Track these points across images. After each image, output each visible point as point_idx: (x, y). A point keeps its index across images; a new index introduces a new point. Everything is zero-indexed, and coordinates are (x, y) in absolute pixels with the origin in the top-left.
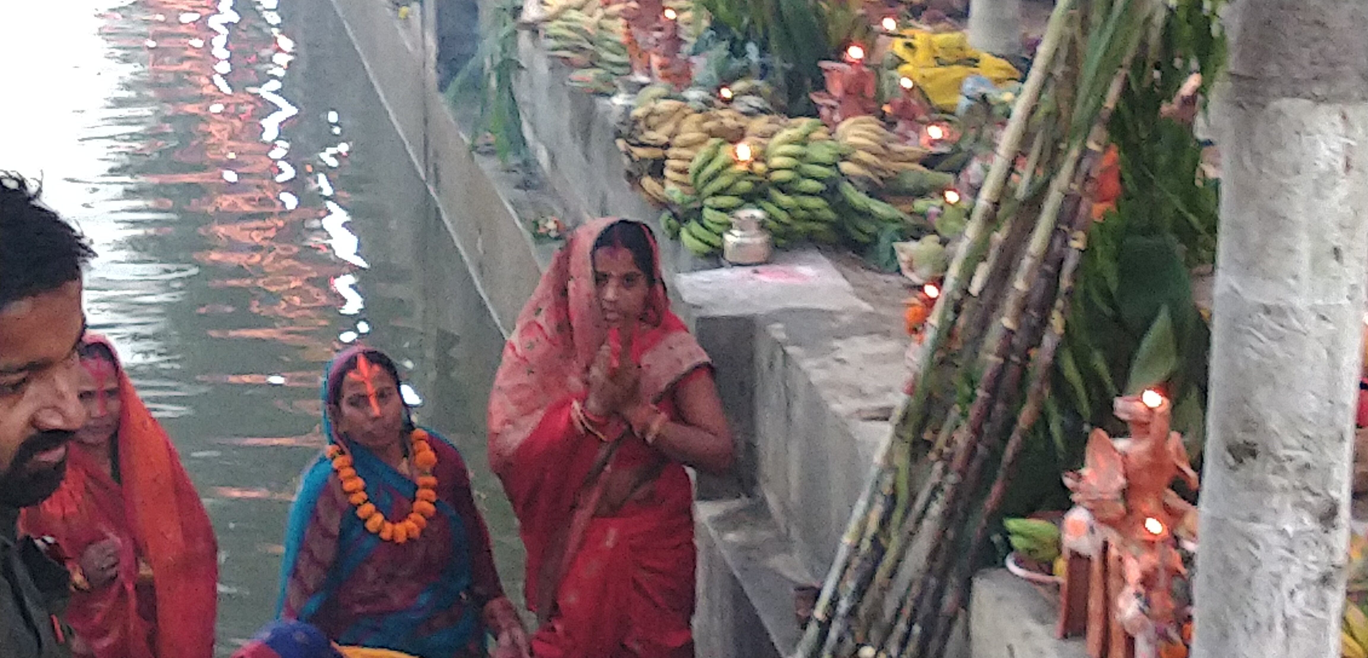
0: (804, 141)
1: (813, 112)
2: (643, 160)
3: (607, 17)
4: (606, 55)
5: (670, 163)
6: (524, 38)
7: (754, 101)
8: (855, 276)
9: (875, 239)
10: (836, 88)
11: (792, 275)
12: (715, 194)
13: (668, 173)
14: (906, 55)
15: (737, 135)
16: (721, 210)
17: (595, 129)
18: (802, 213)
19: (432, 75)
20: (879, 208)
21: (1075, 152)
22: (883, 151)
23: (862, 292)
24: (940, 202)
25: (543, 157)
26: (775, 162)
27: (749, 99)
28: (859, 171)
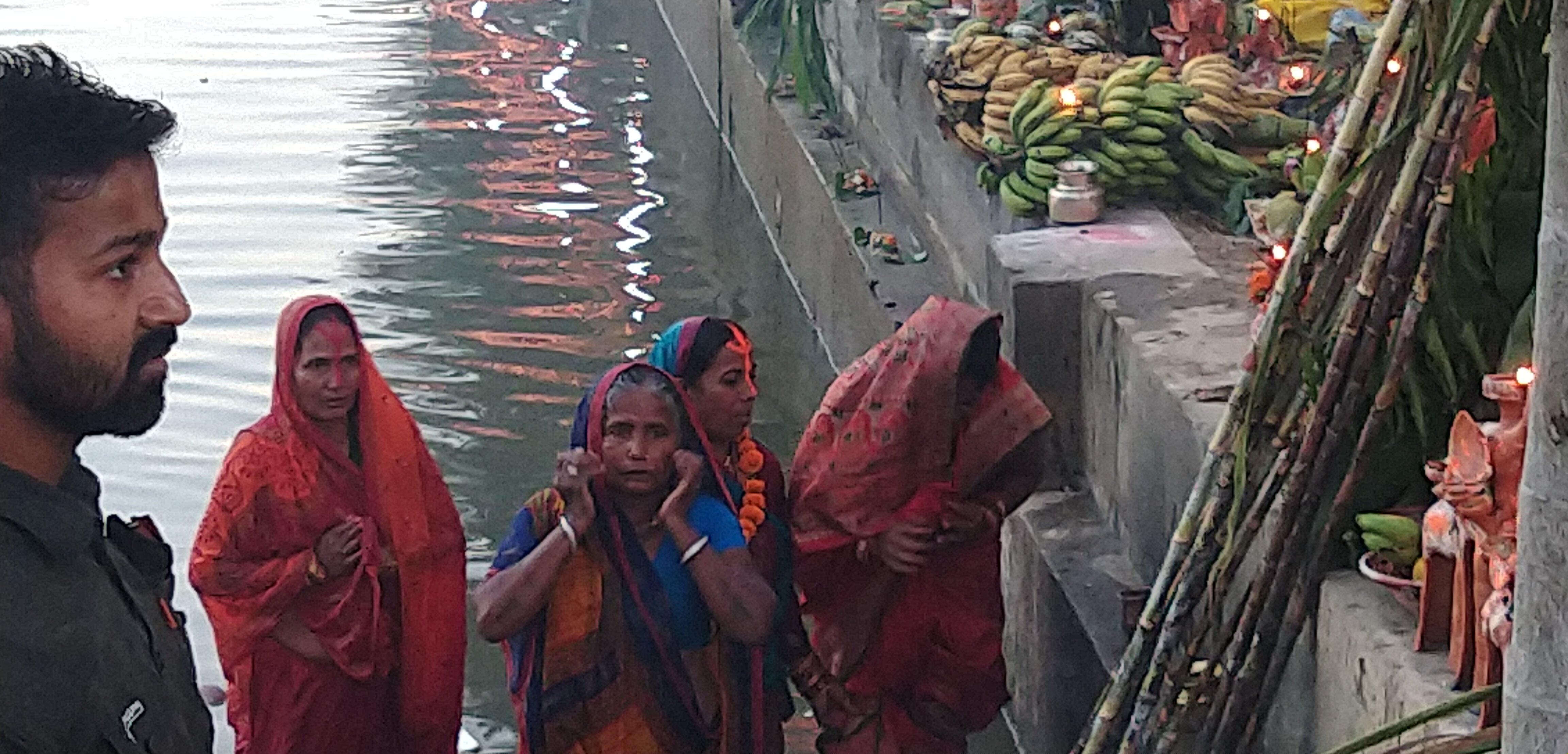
0: (1142, 81)
1: (1155, 49)
2: (957, 103)
5: (988, 107)
7: (1088, 37)
8: (1197, 237)
9: (1221, 193)
10: (1181, 22)
11: (1125, 235)
12: (1038, 143)
13: (986, 119)
15: (1068, 76)
16: (1043, 161)
17: (907, 72)
18: (1140, 165)
20: (1229, 159)
21: (1442, 94)
22: (1234, 95)
23: (1206, 255)
24: (1298, 152)
26: (1109, 106)
27: (1082, 35)
28: (1204, 116)
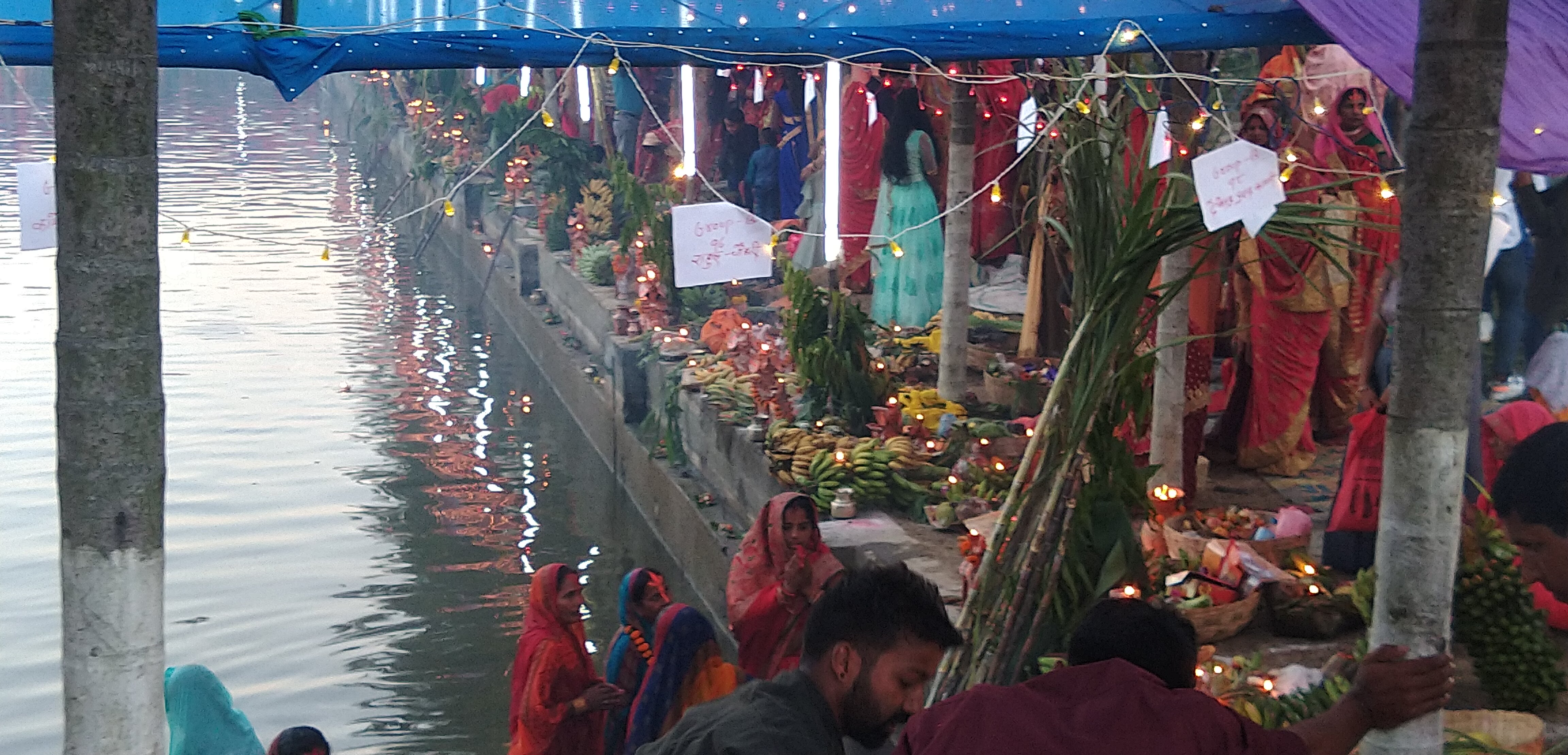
0: (871, 449)
1: (871, 434)
2: (780, 461)
3: (739, 382)
4: (741, 404)
5: (795, 463)
6: (683, 395)
7: (835, 428)
9: (912, 503)
10: (882, 422)
11: (870, 524)
12: (825, 480)
13: (793, 468)
14: (905, 402)
15: (832, 448)
16: (829, 488)
17: (735, 445)
18: (872, 490)
19: (620, 414)
20: (914, 486)
21: (1070, 456)
22: (910, 455)
23: (912, 533)
24: (946, 483)
25: (695, 459)
26: (858, 462)
27: (833, 427)
28: (899, 466)
